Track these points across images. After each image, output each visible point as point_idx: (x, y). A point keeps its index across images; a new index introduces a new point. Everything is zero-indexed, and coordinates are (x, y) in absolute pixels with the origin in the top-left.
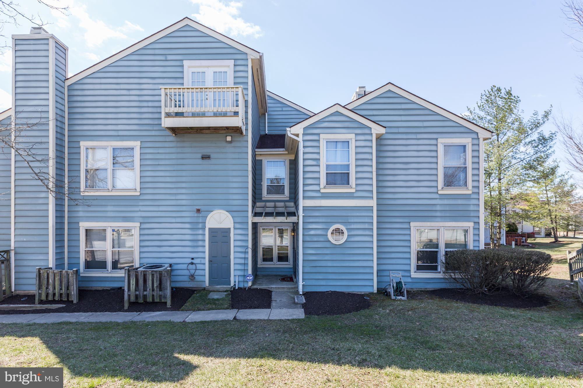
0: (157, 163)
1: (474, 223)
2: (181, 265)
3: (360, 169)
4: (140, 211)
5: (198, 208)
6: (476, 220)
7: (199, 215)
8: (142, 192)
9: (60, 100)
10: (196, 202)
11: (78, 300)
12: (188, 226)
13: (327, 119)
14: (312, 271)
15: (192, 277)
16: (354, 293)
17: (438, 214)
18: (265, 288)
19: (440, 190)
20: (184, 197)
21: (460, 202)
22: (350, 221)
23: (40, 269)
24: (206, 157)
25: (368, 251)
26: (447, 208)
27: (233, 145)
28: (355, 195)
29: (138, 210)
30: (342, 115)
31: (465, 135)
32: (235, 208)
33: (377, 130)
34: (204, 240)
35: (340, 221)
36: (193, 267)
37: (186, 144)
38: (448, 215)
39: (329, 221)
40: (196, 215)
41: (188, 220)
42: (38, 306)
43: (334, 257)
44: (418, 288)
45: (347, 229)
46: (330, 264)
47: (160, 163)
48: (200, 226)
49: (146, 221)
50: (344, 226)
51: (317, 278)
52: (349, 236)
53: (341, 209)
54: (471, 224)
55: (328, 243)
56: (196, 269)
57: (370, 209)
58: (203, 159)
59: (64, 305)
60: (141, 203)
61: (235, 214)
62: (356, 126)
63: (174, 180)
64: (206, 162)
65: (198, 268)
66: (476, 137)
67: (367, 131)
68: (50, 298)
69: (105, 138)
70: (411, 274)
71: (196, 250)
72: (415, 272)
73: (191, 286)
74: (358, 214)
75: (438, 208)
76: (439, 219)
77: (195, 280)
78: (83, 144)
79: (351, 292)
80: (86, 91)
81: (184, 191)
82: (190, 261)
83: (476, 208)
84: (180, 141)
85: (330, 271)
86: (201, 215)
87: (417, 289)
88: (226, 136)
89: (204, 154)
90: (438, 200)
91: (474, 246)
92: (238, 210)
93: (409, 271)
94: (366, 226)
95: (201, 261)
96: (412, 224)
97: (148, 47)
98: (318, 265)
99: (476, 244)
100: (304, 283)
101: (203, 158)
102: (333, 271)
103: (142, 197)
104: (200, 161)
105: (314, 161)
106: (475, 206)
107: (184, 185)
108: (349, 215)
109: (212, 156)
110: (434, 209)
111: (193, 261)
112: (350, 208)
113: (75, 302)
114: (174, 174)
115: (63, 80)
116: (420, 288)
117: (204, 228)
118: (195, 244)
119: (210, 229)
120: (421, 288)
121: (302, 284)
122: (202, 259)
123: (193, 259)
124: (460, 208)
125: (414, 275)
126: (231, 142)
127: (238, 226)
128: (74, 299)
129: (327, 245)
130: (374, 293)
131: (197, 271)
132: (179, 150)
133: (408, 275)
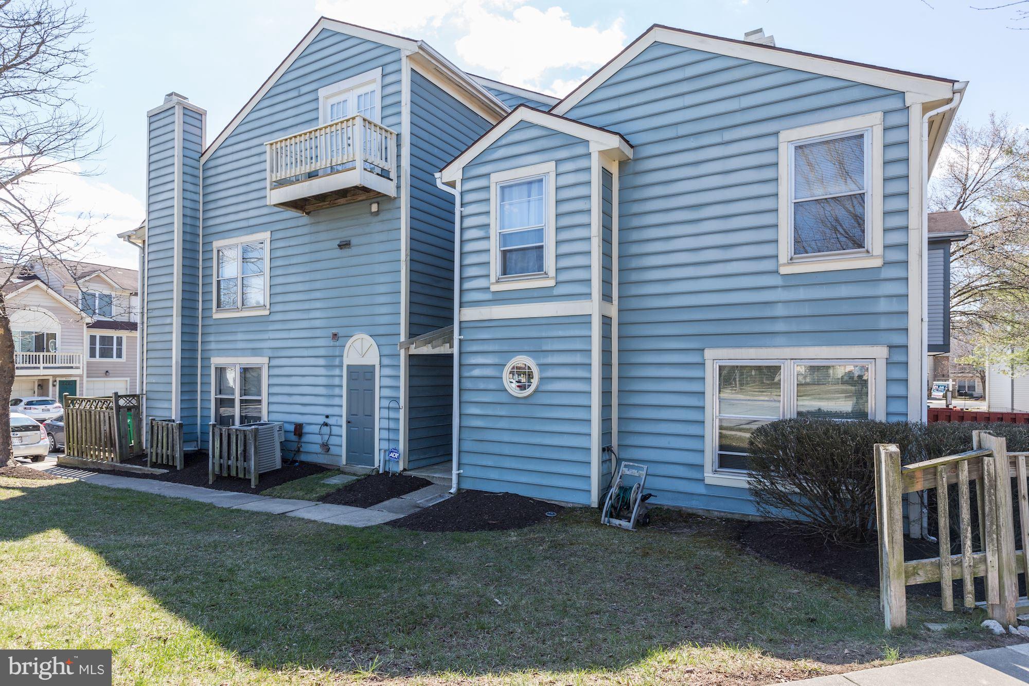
0: (287, 263)
1: (891, 347)
2: (314, 426)
3: (565, 235)
4: (270, 339)
5: (334, 331)
6: (897, 339)
7: (335, 343)
8: (273, 310)
9: (190, 187)
10: (334, 322)
11: (183, 466)
12: (321, 362)
13: (504, 142)
14: (475, 449)
15: (326, 447)
16: (553, 502)
17: (780, 326)
18: (424, 477)
19: (784, 265)
20: (317, 314)
21: (844, 291)
22: (544, 348)
23: (154, 420)
24: (344, 245)
25: (580, 414)
26: (806, 310)
27: (380, 218)
28: (556, 292)
29: (267, 338)
30: (532, 125)
31: (863, 107)
32: (382, 330)
33: (602, 144)
34: (341, 386)
35: (526, 348)
36: (326, 430)
37: (322, 227)
38: (807, 327)
39: (505, 348)
40: (332, 344)
41: (322, 352)
42: (148, 470)
43: (515, 425)
44: (725, 512)
45: (539, 365)
46: (506, 437)
47: (292, 262)
48: (337, 362)
49: (276, 355)
50: (534, 358)
51: (484, 463)
52: (541, 379)
53: (528, 323)
54: (881, 352)
55: (503, 394)
56: (330, 435)
57: (585, 321)
58: (341, 249)
59: (166, 471)
60: (271, 328)
61: (383, 340)
62: (559, 144)
63: (306, 287)
64: (346, 252)
65: (333, 433)
66: (899, 105)
67: (580, 150)
68: (159, 461)
69: (237, 233)
70: (705, 475)
71: (331, 403)
72: (715, 472)
73: (325, 462)
74: (561, 333)
75: (780, 311)
76: (780, 340)
77: (330, 452)
78: (216, 244)
79: (548, 500)
80: (219, 168)
81: (318, 305)
82: (322, 420)
83: (895, 307)
84: (314, 223)
85: (507, 452)
86: (337, 343)
87: (722, 514)
88: (371, 205)
89: (342, 240)
90: (780, 289)
91: (888, 414)
92: (388, 332)
93: (701, 467)
94: (578, 359)
95: (337, 420)
96: (709, 354)
97: (280, 82)
98: (485, 438)
99: (897, 407)
100: (462, 471)
101: (341, 246)
102: (512, 453)
103: (273, 318)
104: (338, 253)
105: (482, 230)
106: (895, 299)
107: (318, 295)
108: (544, 334)
109: (354, 241)
110: (768, 313)
111: (327, 421)
112: (544, 321)
113: (178, 468)
114: (307, 277)
115: (197, 158)
116: (730, 513)
117: (341, 366)
118: (331, 393)
119: (348, 366)
120: (733, 513)
121: (458, 472)
122: (338, 418)
123: (327, 417)
124: (845, 308)
125: (714, 477)
126: (377, 213)
127: (386, 361)
128: (179, 464)
129: (502, 398)
130: (592, 508)
131: (332, 437)
132: (313, 238)
133: (699, 476)
